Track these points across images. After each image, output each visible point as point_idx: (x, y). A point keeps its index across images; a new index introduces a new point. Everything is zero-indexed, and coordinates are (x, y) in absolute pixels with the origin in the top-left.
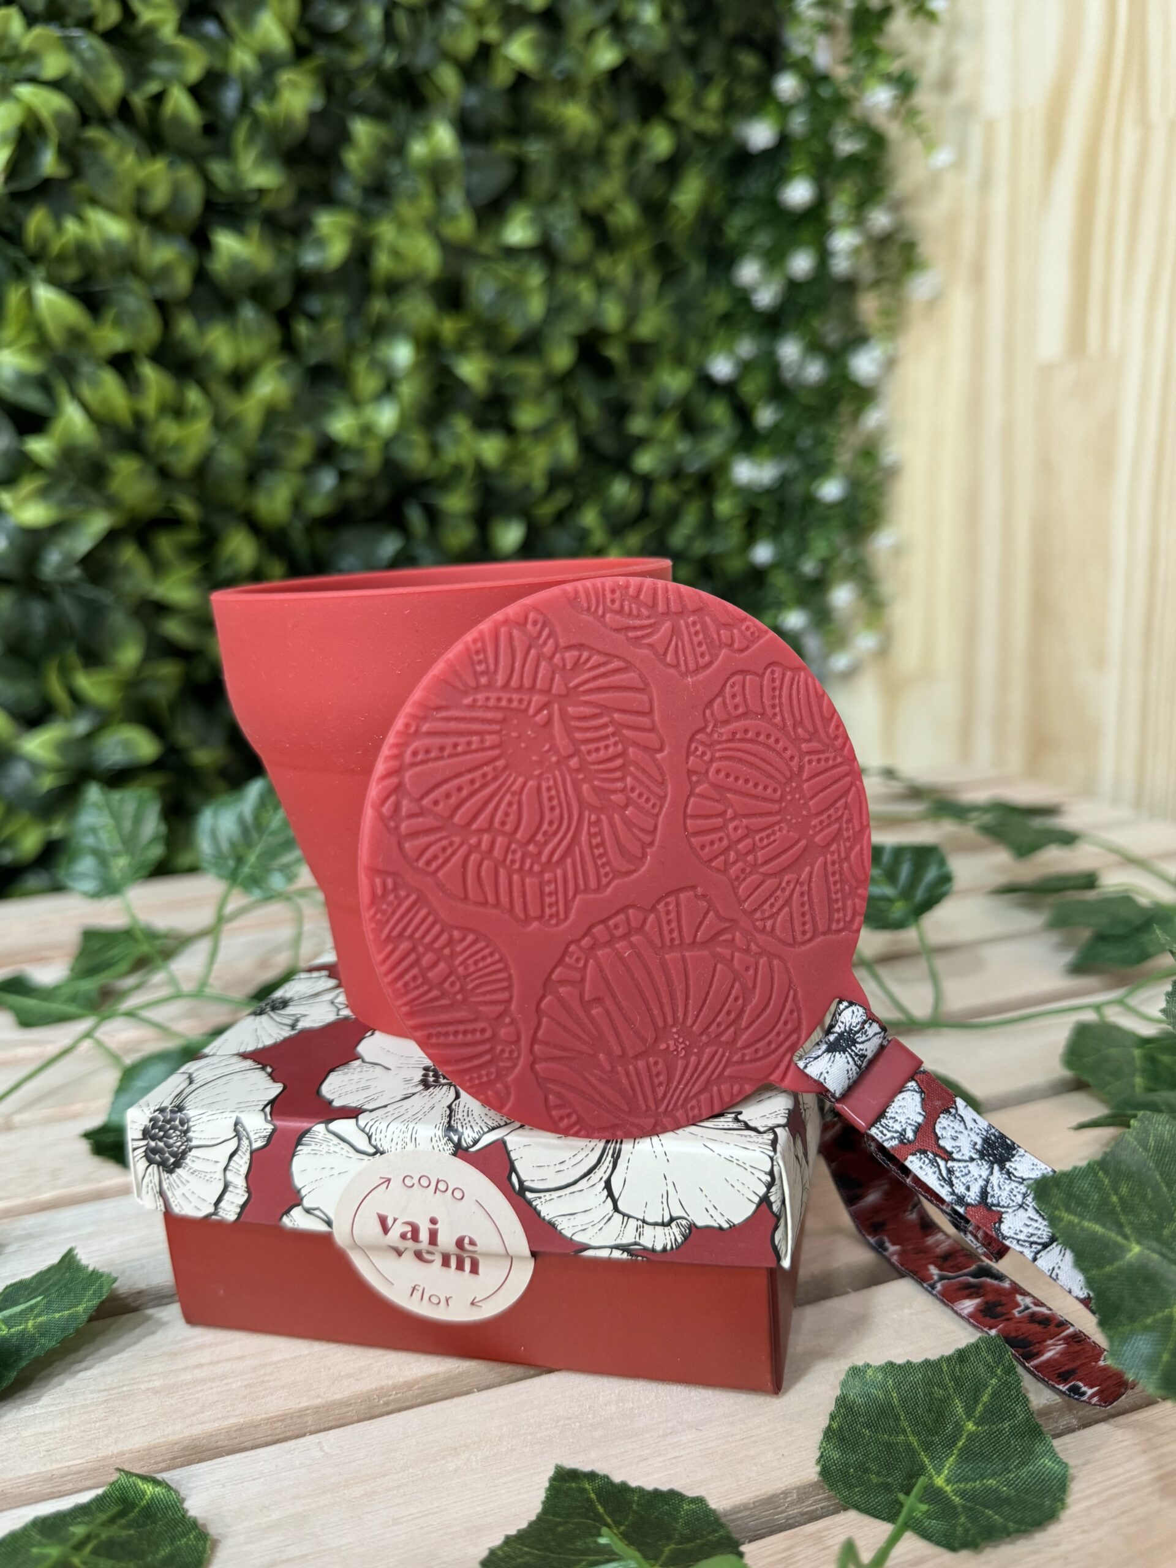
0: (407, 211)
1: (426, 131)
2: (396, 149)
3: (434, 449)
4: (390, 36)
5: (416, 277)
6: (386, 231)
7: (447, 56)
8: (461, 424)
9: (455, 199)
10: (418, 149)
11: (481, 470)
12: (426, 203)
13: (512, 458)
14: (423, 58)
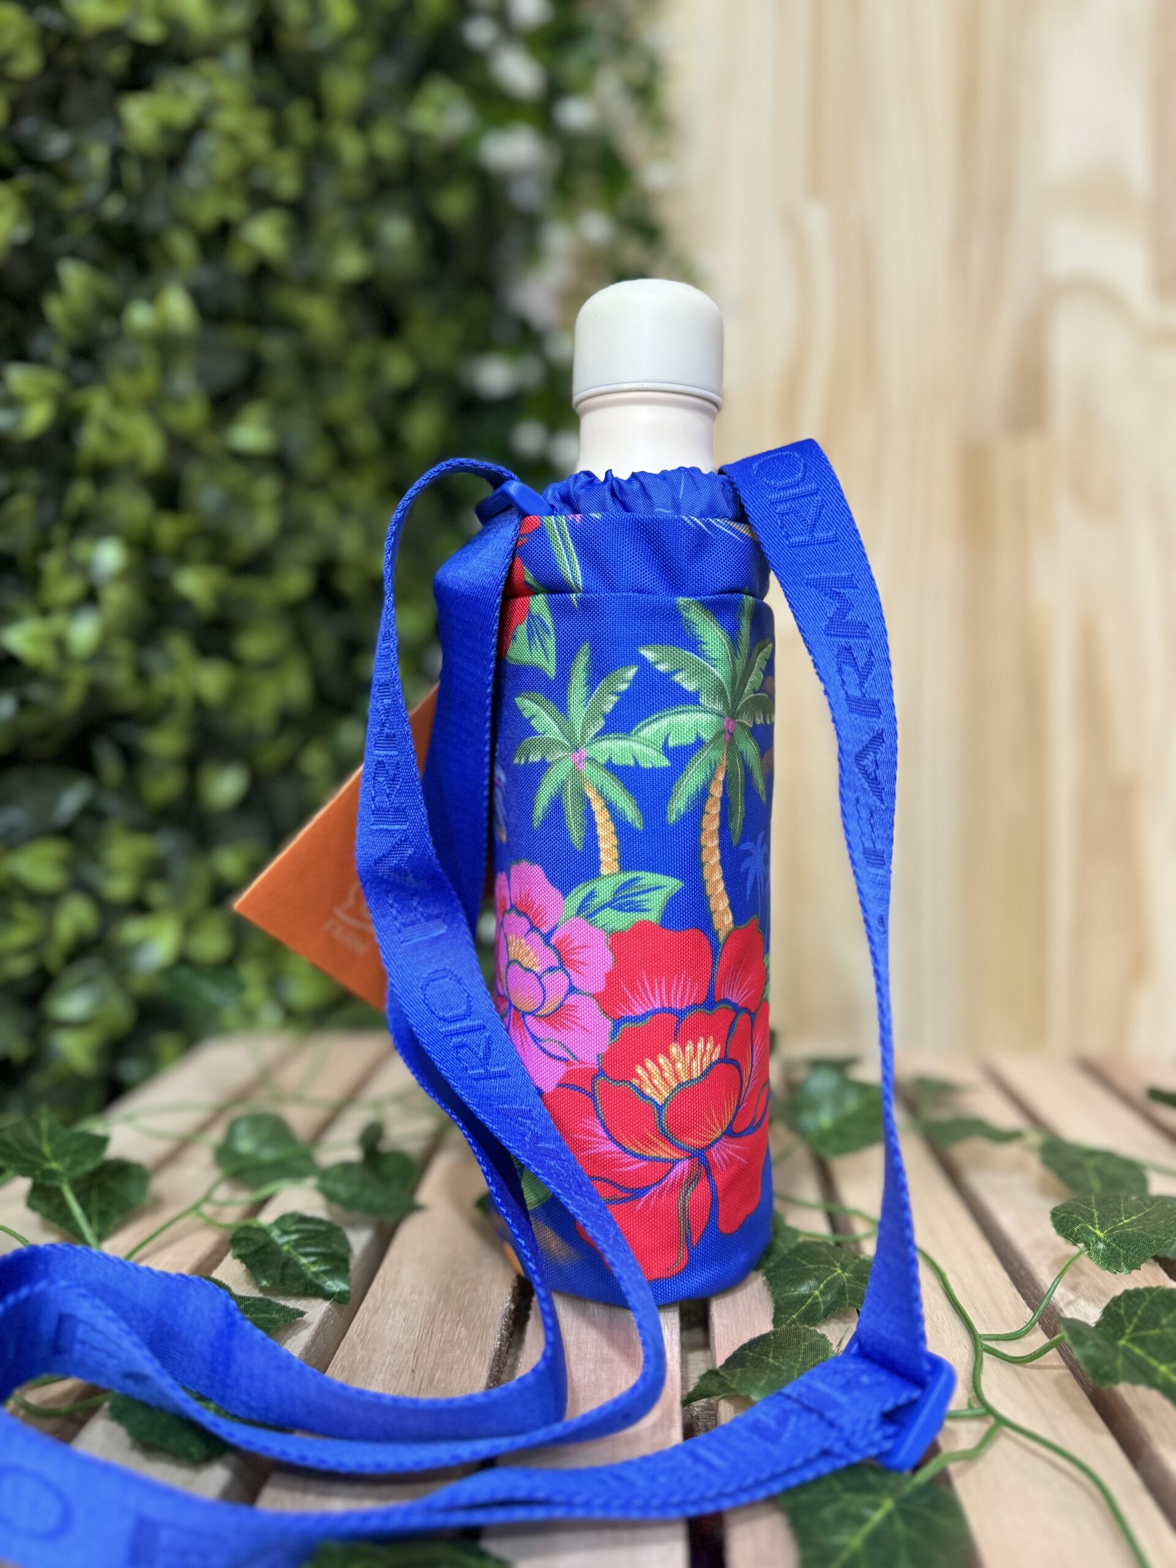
0: (124, 384)
1: (152, 298)
2: (114, 310)
3: (142, 675)
4: (115, 183)
5: (132, 465)
6: (98, 403)
7: (181, 221)
8: (178, 646)
9: (184, 381)
10: (140, 316)
11: (199, 706)
12: (148, 380)
13: (236, 694)
14: (153, 217)
